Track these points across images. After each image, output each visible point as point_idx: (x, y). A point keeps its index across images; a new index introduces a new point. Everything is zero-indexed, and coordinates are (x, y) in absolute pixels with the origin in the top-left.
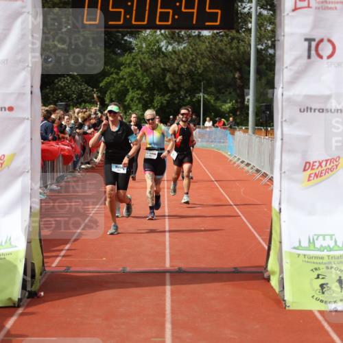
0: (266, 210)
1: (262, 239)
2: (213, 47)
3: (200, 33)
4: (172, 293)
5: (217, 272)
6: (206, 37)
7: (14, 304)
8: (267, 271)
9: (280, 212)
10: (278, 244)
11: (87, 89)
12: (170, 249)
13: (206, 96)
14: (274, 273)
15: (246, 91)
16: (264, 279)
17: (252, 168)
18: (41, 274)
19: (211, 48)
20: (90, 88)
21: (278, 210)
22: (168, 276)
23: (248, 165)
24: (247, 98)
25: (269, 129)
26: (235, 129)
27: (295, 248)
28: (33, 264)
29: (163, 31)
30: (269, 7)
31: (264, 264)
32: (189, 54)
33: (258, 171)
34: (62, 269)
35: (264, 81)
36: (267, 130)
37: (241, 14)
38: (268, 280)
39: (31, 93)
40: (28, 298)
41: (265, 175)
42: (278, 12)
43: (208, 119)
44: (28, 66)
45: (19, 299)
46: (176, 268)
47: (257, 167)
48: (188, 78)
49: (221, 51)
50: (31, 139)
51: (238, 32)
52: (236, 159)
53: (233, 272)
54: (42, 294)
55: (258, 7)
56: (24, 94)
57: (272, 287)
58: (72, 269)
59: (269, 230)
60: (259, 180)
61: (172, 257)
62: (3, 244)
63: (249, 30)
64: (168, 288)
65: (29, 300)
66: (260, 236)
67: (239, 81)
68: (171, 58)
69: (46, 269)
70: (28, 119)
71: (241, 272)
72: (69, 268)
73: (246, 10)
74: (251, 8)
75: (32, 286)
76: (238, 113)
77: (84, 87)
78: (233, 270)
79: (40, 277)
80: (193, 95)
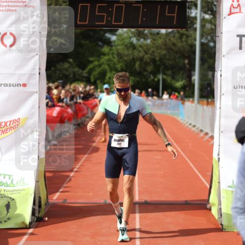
0: (207, 159)
1: (206, 180)
2: (168, 41)
3: (159, 31)
4: (140, 218)
5: (172, 204)
6: (162, 34)
7: (26, 226)
8: (209, 203)
9: (219, 161)
10: (217, 184)
11: (78, 71)
12: (139, 186)
13: (164, 77)
14: (214, 205)
15: (193, 73)
16: (207, 209)
17: (197, 129)
18: (45, 205)
19: (166, 42)
20: (81, 71)
21: (217, 159)
22: (137, 206)
23: (194, 126)
24: (193, 78)
25: (210, 100)
26: (185, 100)
27: (229, 187)
28: (40, 198)
29: (133, 30)
30: (210, 12)
31: (207, 198)
32: (150, 47)
33: (201, 131)
34: (61, 201)
35: (206, 66)
36: (208, 101)
37: (189, 17)
38: (210, 209)
39: (39, 74)
40: (36, 221)
41: (206, 134)
42: (218, 16)
43: (165, 93)
44: (37, 54)
45: (30, 223)
46: (143, 201)
47: (201, 128)
48: (151, 63)
49: (174, 44)
50: (39, 107)
51: (187, 30)
52: (185, 122)
53: (185, 204)
54: (47, 219)
55: (202, 13)
56: (34, 74)
57: (213, 215)
58: (68, 201)
59: (210, 174)
60: (202, 137)
61: (140, 193)
62: (18, 183)
63: (195, 29)
64: (137, 215)
65: (37, 223)
66: (204, 177)
67: (187, 66)
68: (139, 50)
69: (50, 201)
70: (36, 92)
71: (190, 204)
72: (65, 200)
73: (193, 15)
74: (196, 13)
75: (39, 214)
76: (187, 89)
77: (76, 69)
78: (184, 202)
79: (45, 207)
80: (155, 76)
